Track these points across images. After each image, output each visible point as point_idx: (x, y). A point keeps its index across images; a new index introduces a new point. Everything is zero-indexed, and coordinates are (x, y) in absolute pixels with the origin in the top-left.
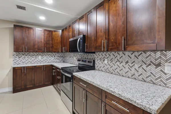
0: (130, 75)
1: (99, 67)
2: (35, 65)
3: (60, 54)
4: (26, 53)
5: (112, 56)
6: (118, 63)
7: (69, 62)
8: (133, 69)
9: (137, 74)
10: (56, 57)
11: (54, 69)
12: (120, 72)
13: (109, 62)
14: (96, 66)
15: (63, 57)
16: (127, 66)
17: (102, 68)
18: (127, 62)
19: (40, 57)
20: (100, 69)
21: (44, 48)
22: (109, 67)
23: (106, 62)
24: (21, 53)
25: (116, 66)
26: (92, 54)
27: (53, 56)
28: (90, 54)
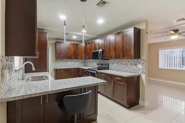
0: (126, 71)
1: (111, 68)
2: (67, 68)
3: (83, 61)
4: (61, 60)
5: (118, 62)
6: (121, 65)
7: (90, 66)
8: (127, 67)
9: (129, 70)
10: (80, 63)
11: (80, 71)
12: (122, 70)
13: (117, 65)
14: (109, 67)
15: (85, 62)
16: (125, 66)
17: (113, 68)
18: (125, 64)
19: (69, 62)
20: (112, 69)
21: (73, 56)
22: (117, 67)
23: (115, 65)
24: (58, 60)
25: (120, 67)
26: (107, 60)
27: (78, 62)
28: (105, 60)
